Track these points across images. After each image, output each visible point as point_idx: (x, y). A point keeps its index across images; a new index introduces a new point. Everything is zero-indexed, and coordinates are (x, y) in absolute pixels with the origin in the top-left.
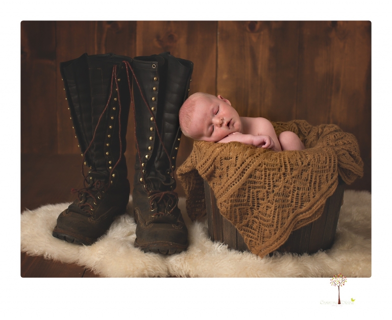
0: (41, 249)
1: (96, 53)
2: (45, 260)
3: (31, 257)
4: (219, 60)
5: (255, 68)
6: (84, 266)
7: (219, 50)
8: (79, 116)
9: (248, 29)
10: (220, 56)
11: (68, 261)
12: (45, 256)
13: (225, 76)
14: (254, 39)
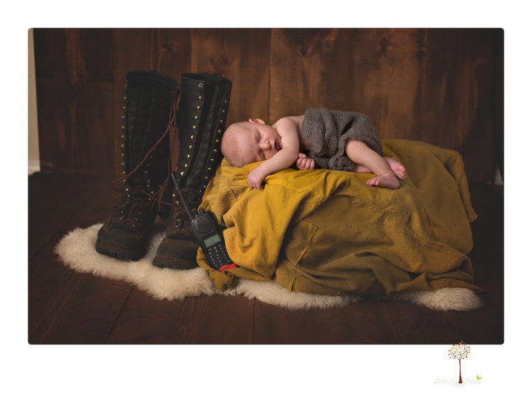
0: (90, 266)
1: (152, 69)
2: (94, 277)
3: (79, 273)
4: (272, 83)
5: (306, 92)
6: (132, 283)
7: (272, 73)
8: (130, 137)
9: (300, 53)
10: (272, 79)
11: (116, 278)
12: (94, 273)
13: (277, 99)
14: (306, 63)
